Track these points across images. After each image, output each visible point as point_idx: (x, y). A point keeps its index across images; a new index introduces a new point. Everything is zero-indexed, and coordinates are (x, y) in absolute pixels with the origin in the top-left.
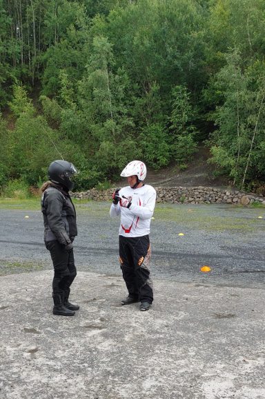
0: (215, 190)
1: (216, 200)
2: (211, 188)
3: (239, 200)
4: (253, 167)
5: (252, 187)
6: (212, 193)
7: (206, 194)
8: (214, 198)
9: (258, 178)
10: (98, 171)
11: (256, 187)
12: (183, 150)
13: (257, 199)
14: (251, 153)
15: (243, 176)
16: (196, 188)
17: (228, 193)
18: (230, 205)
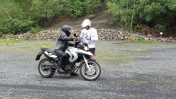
0: (112, 31)
1: (113, 38)
2: (109, 30)
3: (129, 38)
4: (137, 15)
5: (138, 29)
6: (110, 33)
7: (106, 34)
8: (112, 36)
9: (141, 23)
10: (32, 20)
11: (141, 29)
12: (91, 5)
13: (141, 36)
14: (134, 6)
15: (131, 21)
16: (99, 30)
17: (121, 33)
18: (123, 41)
